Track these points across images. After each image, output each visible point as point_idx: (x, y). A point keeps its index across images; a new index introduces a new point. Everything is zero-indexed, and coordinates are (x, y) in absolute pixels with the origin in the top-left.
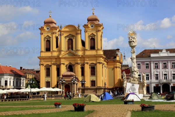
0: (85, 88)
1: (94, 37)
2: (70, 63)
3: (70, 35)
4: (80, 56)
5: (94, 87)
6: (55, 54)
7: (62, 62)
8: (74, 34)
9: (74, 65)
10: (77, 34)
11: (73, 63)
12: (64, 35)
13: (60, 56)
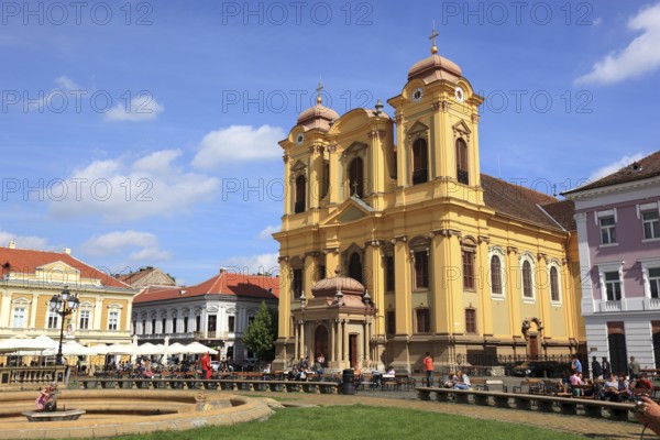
0: (396, 338)
1: (423, 135)
2: (353, 245)
3: (355, 144)
4: (378, 215)
5: (425, 338)
6: (315, 218)
7: (329, 245)
8: (363, 138)
9: (364, 252)
10: (371, 136)
11: (361, 243)
12: (338, 151)
13: (323, 225)
